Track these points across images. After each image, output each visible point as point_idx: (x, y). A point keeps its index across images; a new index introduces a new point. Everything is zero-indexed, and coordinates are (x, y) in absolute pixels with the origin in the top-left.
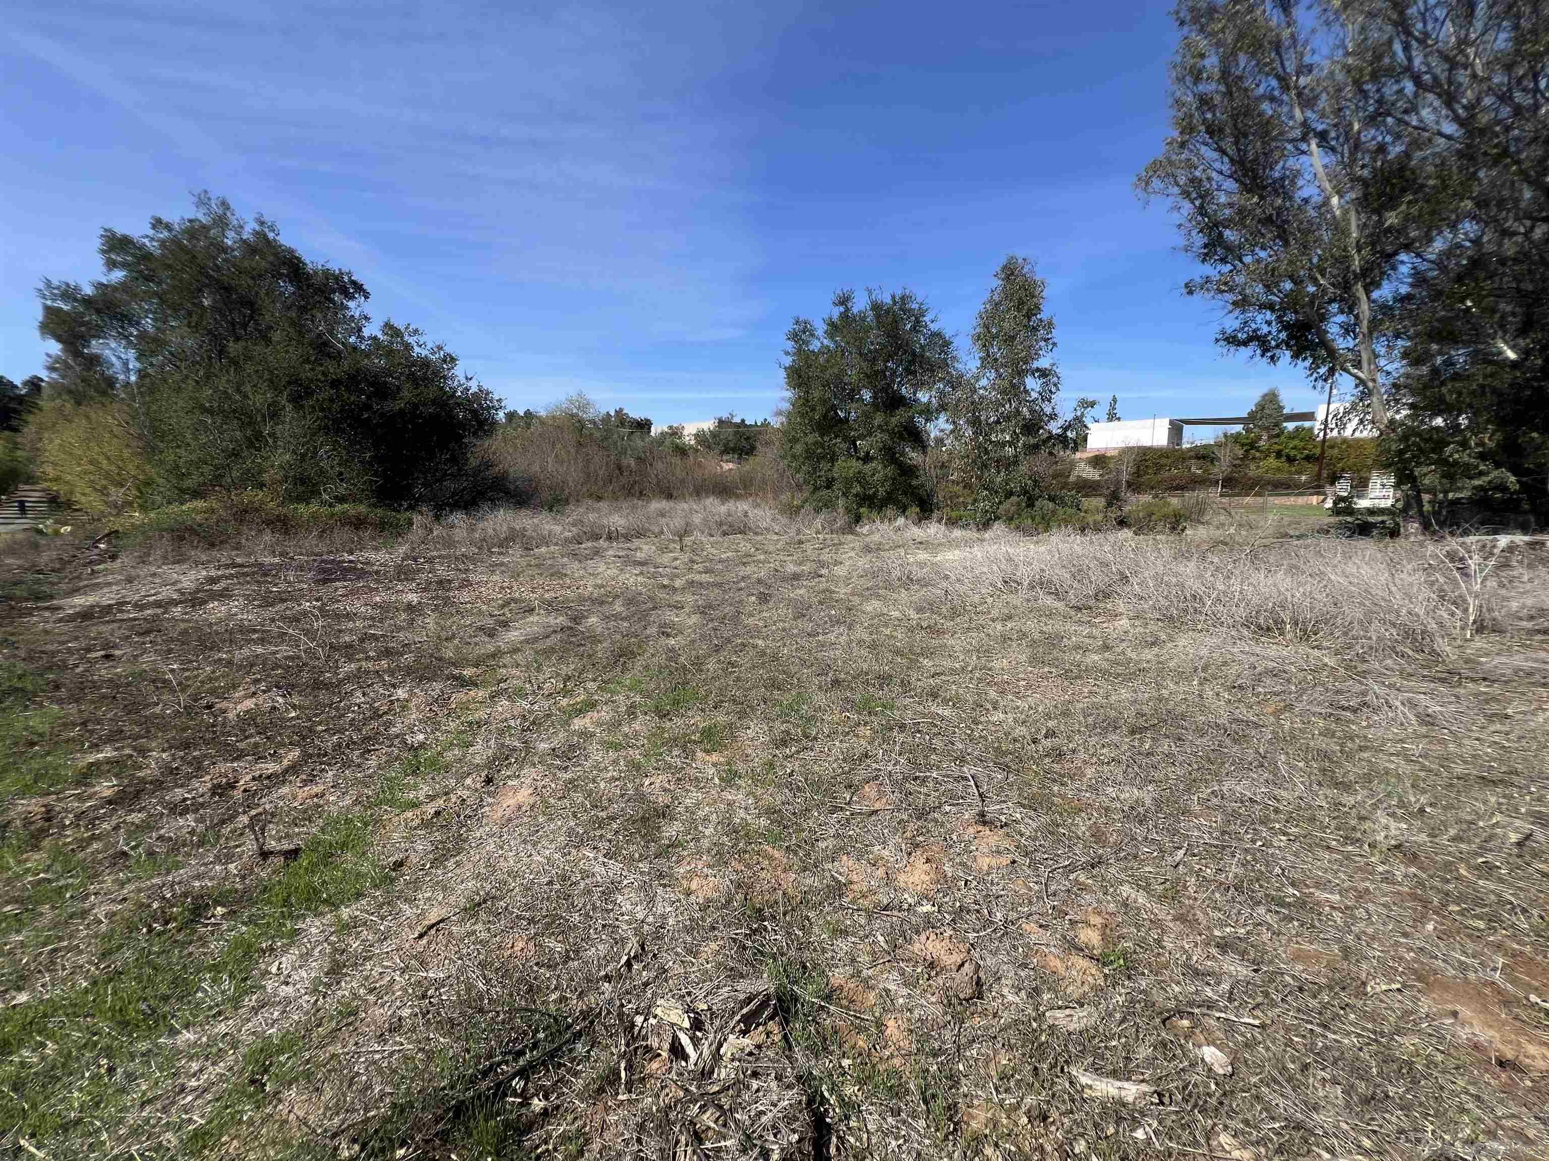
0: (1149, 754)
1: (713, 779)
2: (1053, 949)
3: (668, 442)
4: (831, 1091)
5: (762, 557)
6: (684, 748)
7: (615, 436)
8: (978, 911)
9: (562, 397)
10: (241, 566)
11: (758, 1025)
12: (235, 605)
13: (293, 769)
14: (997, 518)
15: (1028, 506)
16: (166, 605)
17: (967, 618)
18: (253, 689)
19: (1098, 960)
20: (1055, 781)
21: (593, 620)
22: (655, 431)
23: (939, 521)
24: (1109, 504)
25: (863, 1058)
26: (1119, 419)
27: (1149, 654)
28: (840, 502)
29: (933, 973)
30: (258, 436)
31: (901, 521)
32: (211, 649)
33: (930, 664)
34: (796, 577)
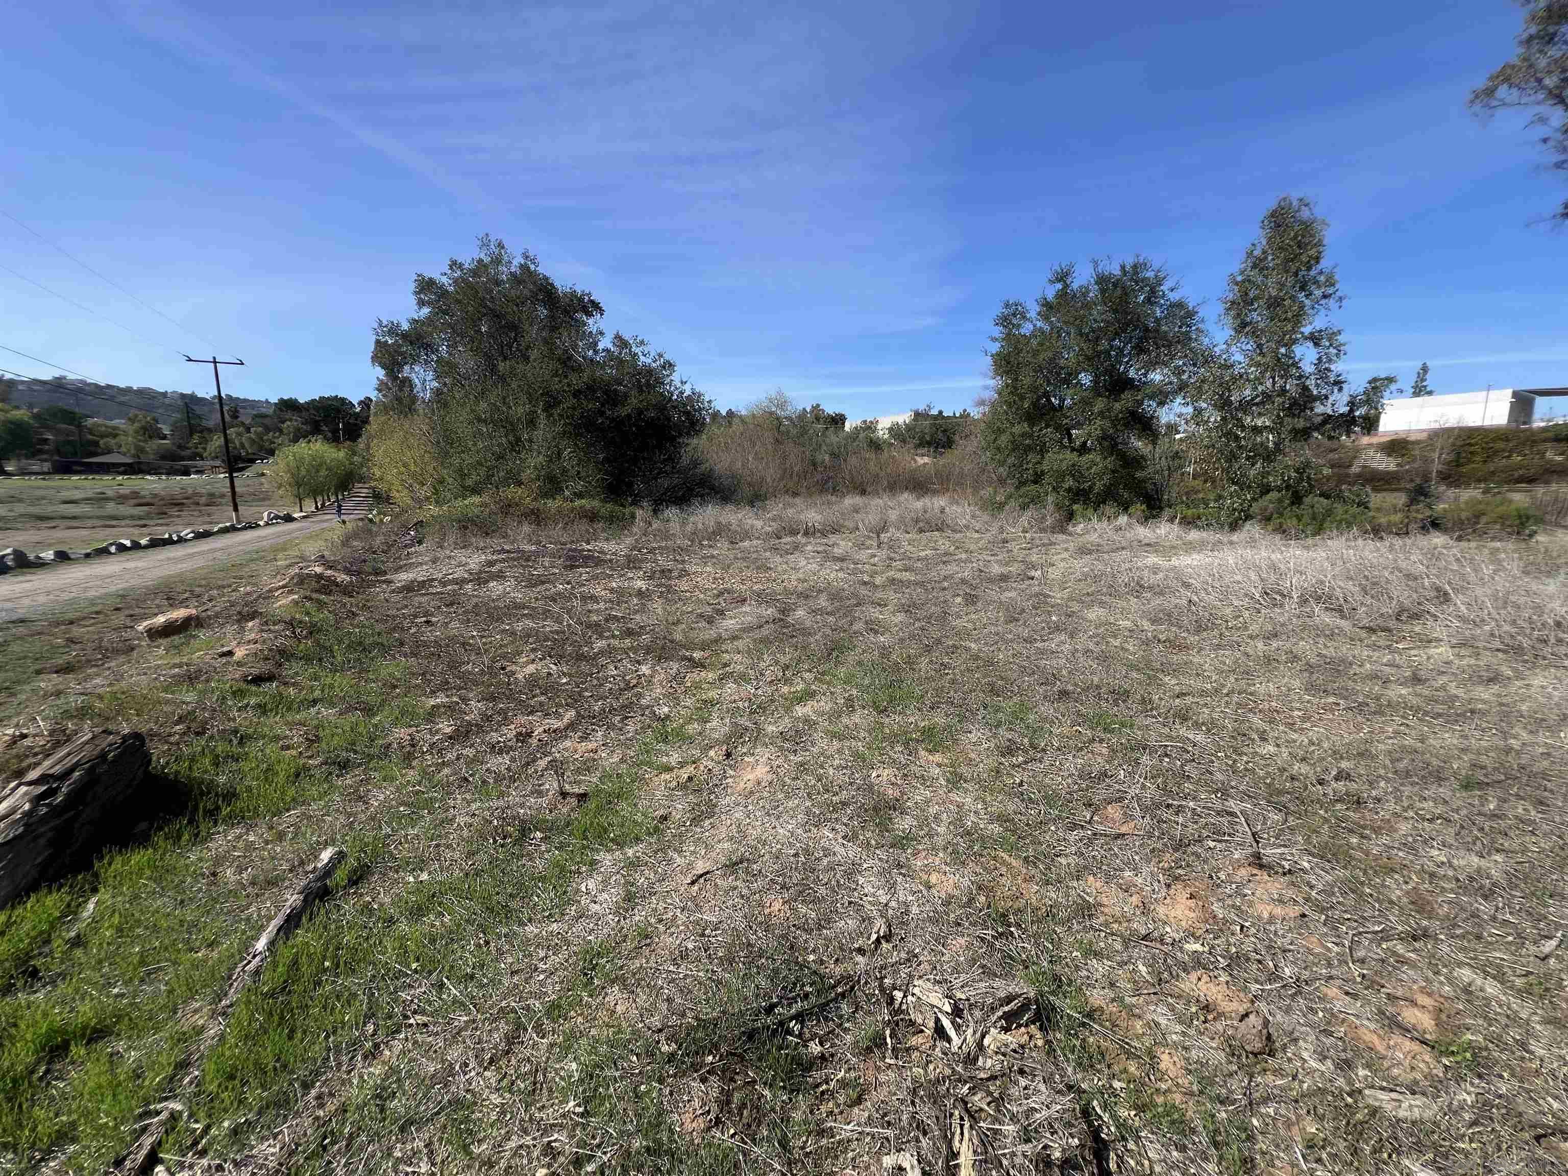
0: (1494, 816)
1: (937, 779)
2: (1365, 1022)
3: (862, 435)
4: (1105, 1108)
5: (964, 556)
6: (906, 744)
7: (811, 431)
8: (1260, 962)
9: (762, 396)
10: (508, 552)
11: (1019, 1026)
12: (509, 584)
13: (571, 726)
14: (1248, 517)
15: (1293, 503)
16: (461, 582)
17: (1216, 632)
18: (532, 656)
19: (1433, 1047)
20: (1351, 831)
21: (800, 613)
22: (848, 427)
23: (1171, 520)
24: (1413, 501)
25: (1137, 1086)
26: (1430, 393)
27: (1485, 694)
28: (1050, 499)
29: (1210, 1017)
30: (518, 440)
31: (1123, 520)
32: (497, 621)
33: (1173, 682)
34: (1004, 578)
